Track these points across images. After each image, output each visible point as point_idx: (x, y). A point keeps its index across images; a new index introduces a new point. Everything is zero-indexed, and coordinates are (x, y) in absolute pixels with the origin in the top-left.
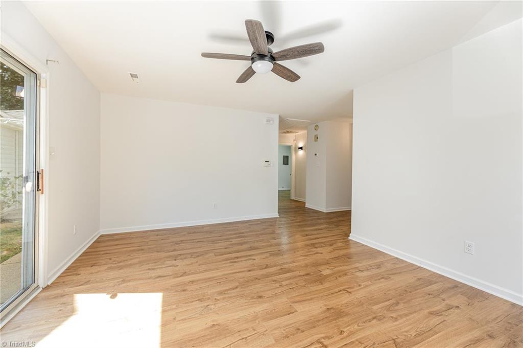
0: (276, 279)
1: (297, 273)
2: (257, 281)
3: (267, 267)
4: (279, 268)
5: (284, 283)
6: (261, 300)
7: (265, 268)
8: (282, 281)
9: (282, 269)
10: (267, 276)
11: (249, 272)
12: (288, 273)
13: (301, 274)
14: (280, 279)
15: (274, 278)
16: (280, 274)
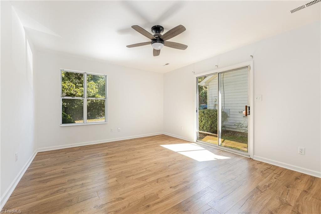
0: (149, 172)
1: (134, 178)
2: (161, 170)
3: (157, 181)
4: (148, 181)
5: (145, 170)
6: (155, 163)
7: (158, 179)
8: (145, 171)
9: (145, 180)
10: (155, 174)
11: (167, 175)
12: (141, 177)
13: (131, 177)
14: (146, 172)
15: (151, 173)
16: (147, 176)
